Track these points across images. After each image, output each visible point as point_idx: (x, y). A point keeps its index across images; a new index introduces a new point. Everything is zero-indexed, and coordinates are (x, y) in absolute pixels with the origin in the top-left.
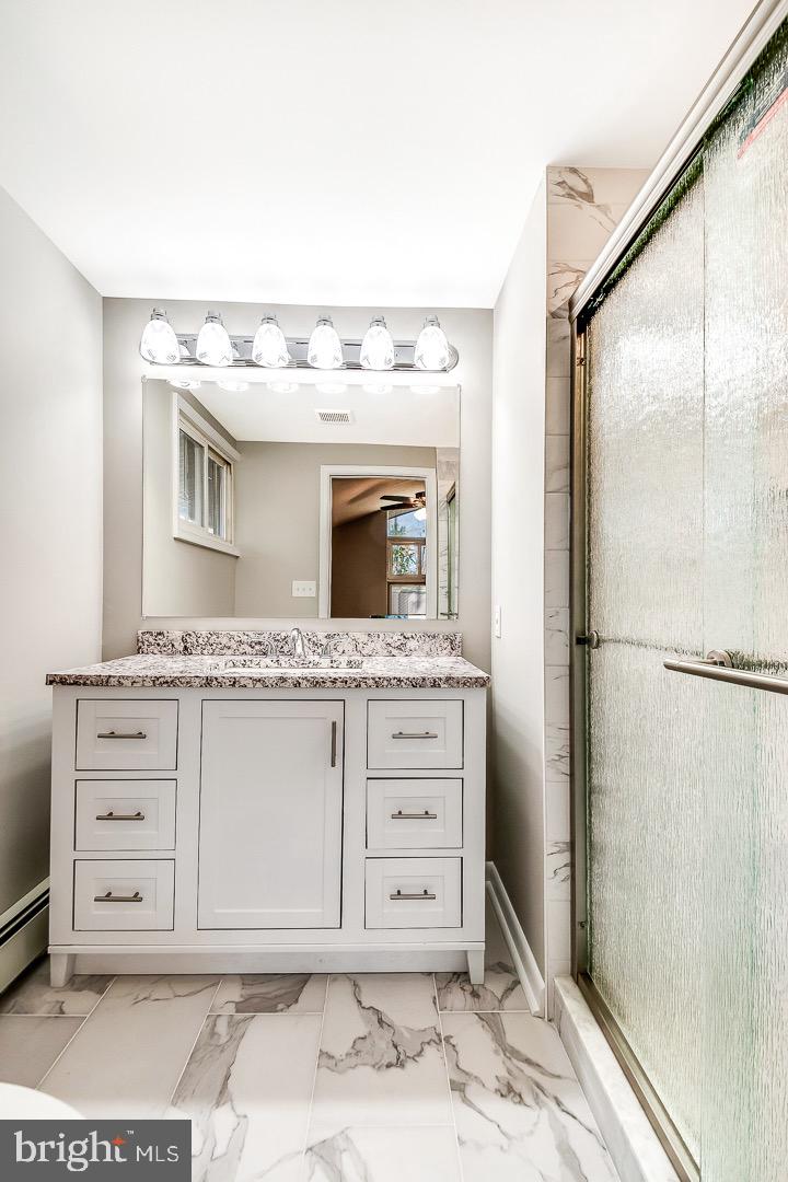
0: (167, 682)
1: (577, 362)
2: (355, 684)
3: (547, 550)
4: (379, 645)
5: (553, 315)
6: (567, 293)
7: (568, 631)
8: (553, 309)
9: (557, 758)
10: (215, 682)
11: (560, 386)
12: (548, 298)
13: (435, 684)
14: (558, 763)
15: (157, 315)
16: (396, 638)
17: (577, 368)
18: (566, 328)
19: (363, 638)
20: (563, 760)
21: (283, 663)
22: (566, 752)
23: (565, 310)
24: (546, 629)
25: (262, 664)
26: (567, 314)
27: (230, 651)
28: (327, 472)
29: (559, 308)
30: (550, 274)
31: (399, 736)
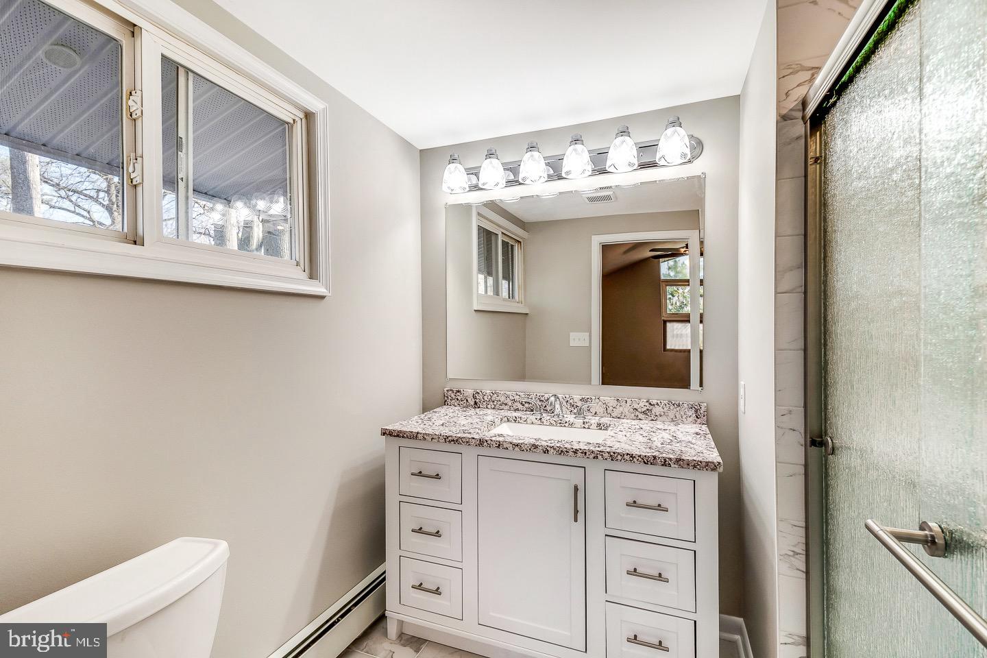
0: (453, 441)
1: (810, 161)
2: (593, 455)
3: (777, 350)
4: (626, 409)
5: (784, 118)
6: (798, 94)
7: (803, 431)
8: (784, 112)
9: (791, 553)
10: (485, 444)
11: (793, 187)
12: (778, 102)
13: (665, 463)
14: (792, 558)
15: (453, 160)
16: (642, 404)
17: (811, 169)
18: (800, 128)
19: (612, 402)
20: (798, 556)
21: (545, 422)
22: (801, 549)
23: (799, 110)
24: (777, 427)
25: (529, 421)
26: (800, 114)
27: (507, 407)
28: (597, 241)
29: (791, 110)
30: (779, 79)
31: (634, 504)
